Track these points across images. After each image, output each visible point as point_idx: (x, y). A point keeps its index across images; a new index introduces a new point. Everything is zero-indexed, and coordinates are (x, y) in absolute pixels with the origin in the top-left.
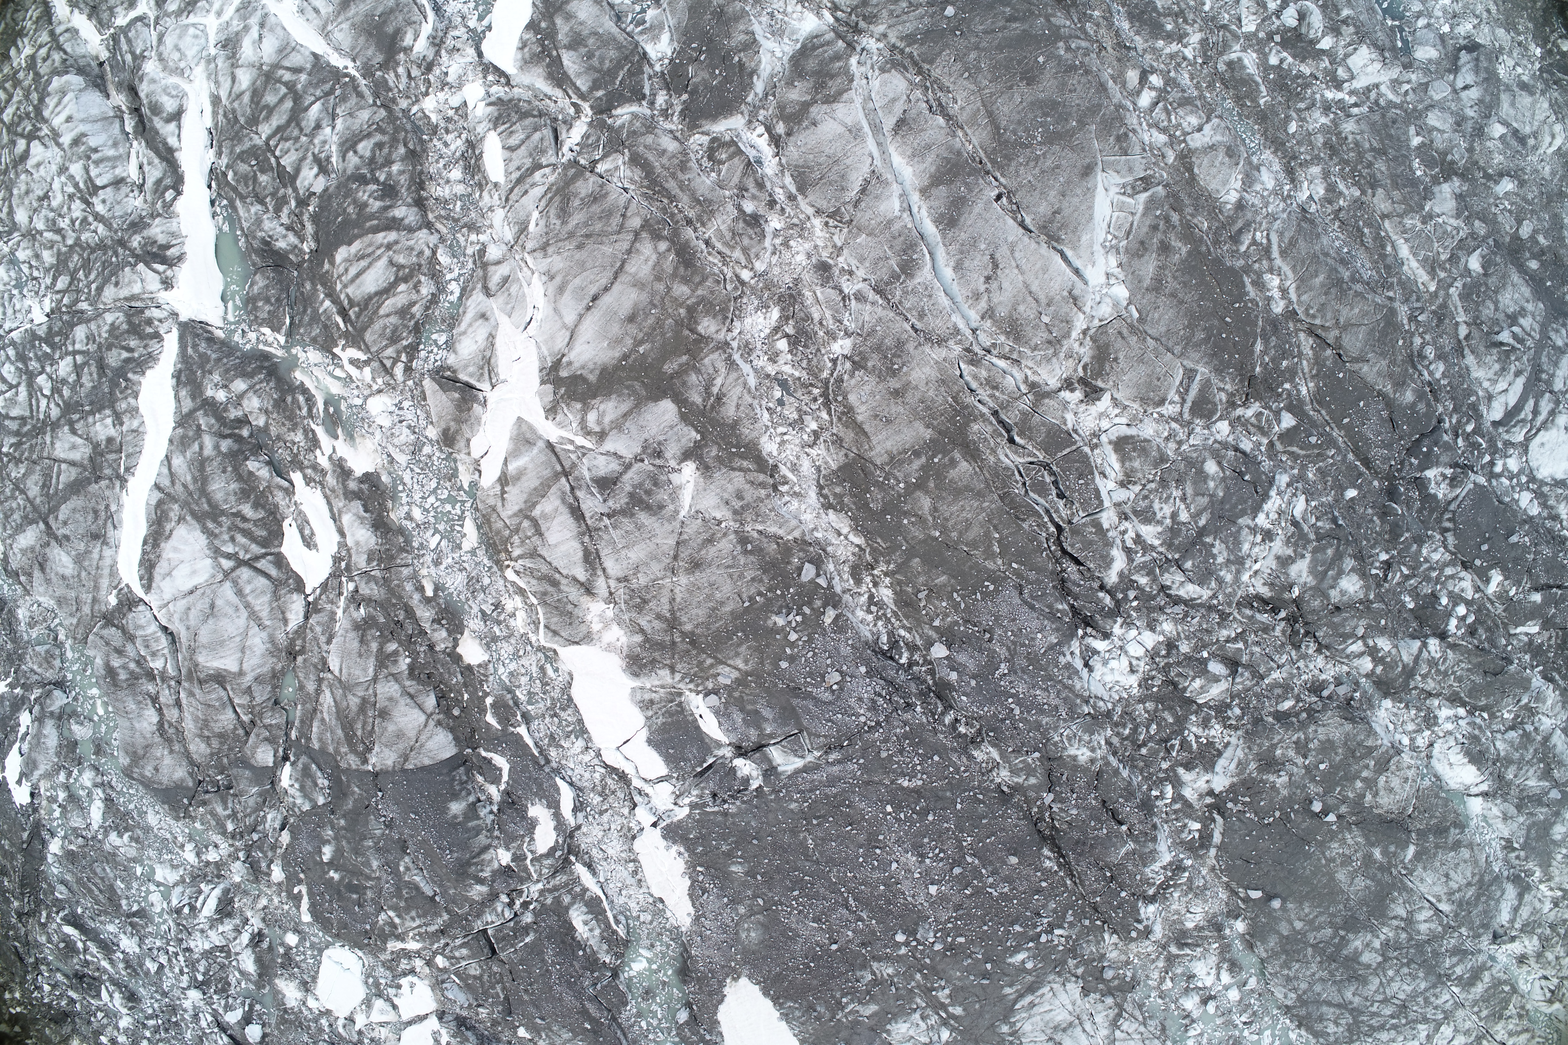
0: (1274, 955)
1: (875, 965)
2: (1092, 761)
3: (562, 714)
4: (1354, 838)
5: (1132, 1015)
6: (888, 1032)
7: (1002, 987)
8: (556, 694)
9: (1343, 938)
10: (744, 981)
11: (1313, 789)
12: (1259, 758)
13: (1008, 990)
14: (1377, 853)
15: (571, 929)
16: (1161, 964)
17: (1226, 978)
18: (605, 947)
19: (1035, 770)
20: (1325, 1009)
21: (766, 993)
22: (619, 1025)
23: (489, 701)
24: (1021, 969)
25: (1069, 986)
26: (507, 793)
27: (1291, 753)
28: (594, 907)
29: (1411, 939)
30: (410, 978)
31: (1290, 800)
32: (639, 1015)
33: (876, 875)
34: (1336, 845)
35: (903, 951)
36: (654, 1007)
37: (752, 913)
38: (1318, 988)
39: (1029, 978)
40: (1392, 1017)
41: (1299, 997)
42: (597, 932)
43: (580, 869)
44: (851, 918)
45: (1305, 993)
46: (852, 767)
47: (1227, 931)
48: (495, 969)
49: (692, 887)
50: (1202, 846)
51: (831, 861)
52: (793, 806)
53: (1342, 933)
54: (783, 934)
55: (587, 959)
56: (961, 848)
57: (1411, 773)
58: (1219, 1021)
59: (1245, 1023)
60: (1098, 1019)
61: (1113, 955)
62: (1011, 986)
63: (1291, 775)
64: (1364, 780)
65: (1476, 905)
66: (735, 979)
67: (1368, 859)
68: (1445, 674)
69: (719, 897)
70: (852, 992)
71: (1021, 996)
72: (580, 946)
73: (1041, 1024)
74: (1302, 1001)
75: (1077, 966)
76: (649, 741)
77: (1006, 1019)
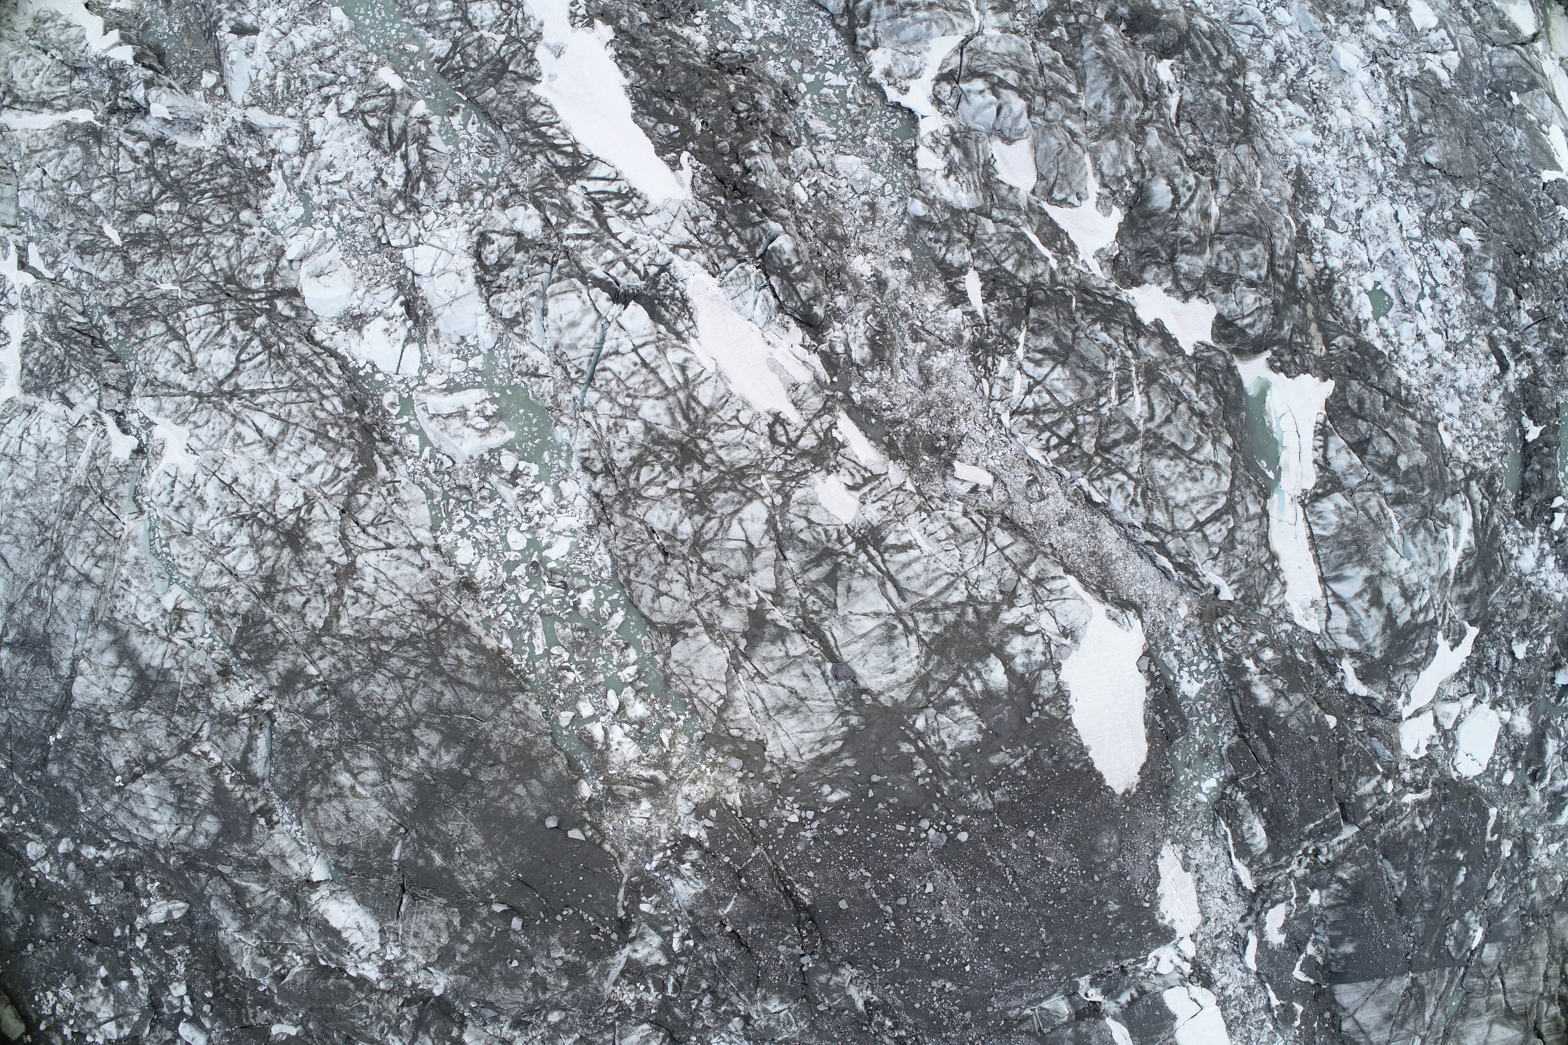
0: (546, 757)
1: (990, 806)
2: (764, 999)
3: (1237, 1013)
4: (468, 881)
5: (707, 707)
6: (980, 730)
7: (856, 767)
8: (1240, 1030)
9: (465, 765)
10: (1119, 790)
11: (523, 940)
12: (586, 980)
13: (850, 763)
14: (438, 860)
15: (1268, 831)
16: (675, 761)
17: (597, 731)
18: (1240, 811)
19: (821, 990)
20: (476, 682)
21: (1100, 776)
22: (1237, 717)
23: (1297, 1023)
24: (835, 784)
25: (780, 754)
26: (1300, 952)
27: (550, 979)
28: (1243, 849)
29: (382, 750)
30: (1416, 757)
31: (547, 931)
32: (1216, 729)
33: (983, 902)
34: (488, 874)
35: (960, 819)
36: (1201, 739)
37: (1105, 865)
38: (488, 710)
39: (825, 771)
40: (389, 655)
41: (510, 701)
42: (1245, 826)
43: (1249, 884)
44: (1012, 862)
45: (503, 706)
46: (998, 1005)
47: (600, 787)
48: (1343, 786)
49: (1156, 885)
50: (637, 885)
51: (1026, 917)
52: (1055, 967)
53: (467, 772)
54: (1078, 844)
55: (1259, 801)
56: (895, 919)
57: (411, 941)
58: (601, 678)
59: (569, 669)
60: (746, 711)
61: (731, 781)
62: (846, 767)
63: (548, 956)
64: (464, 941)
65: (304, 773)
66: (1127, 791)
67: (448, 855)
68: (379, 1017)
69: (1134, 881)
70: (1015, 778)
71: (835, 754)
72: (1264, 816)
73: (813, 719)
74: (507, 698)
75: (771, 773)
76: (1174, 1018)
77: (853, 730)
